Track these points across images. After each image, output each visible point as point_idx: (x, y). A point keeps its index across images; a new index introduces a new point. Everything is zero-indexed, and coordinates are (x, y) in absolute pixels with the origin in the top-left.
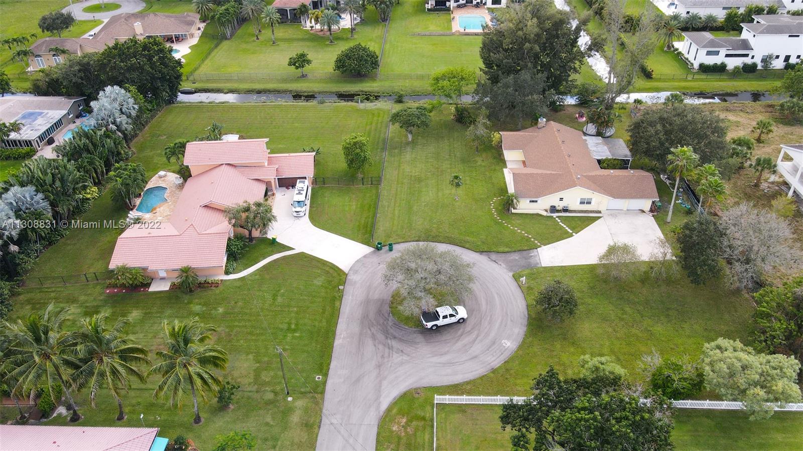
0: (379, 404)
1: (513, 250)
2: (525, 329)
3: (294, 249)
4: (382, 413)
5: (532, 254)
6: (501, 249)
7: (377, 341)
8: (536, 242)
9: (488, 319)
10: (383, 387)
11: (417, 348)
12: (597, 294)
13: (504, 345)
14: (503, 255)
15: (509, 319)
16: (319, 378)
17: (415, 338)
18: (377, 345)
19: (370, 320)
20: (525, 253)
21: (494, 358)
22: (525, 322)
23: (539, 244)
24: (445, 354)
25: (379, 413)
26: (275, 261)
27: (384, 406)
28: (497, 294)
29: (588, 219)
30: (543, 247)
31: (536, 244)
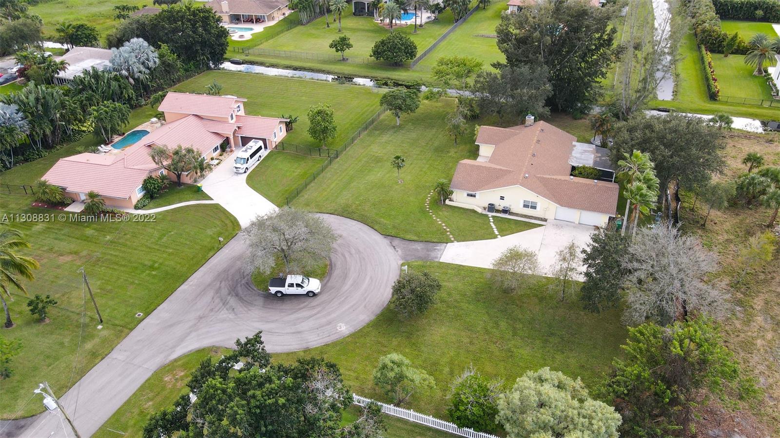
0: (172, 352)
1: (421, 239)
2: (373, 317)
3: (212, 200)
4: (168, 361)
5: (438, 248)
6: (408, 237)
7: (218, 295)
8: (451, 236)
9: (343, 299)
10: (188, 338)
11: (249, 310)
12: (479, 301)
13: (338, 328)
14: (407, 243)
15: (364, 304)
16: (139, 315)
17: (256, 300)
18: (215, 298)
19: (228, 275)
20: (431, 244)
21: (319, 338)
22: (378, 311)
23: (453, 239)
24: (272, 322)
25: (165, 360)
26: (187, 206)
27: (174, 356)
28: (371, 277)
29: (525, 225)
30: (456, 243)
31: (450, 239)
